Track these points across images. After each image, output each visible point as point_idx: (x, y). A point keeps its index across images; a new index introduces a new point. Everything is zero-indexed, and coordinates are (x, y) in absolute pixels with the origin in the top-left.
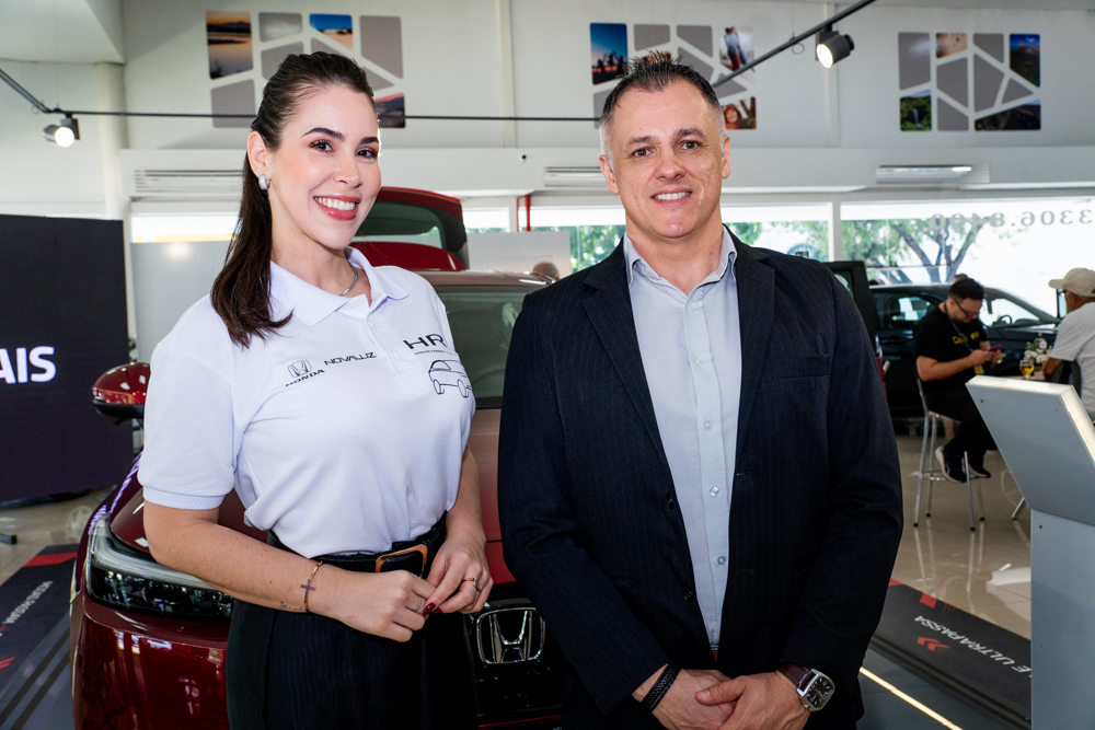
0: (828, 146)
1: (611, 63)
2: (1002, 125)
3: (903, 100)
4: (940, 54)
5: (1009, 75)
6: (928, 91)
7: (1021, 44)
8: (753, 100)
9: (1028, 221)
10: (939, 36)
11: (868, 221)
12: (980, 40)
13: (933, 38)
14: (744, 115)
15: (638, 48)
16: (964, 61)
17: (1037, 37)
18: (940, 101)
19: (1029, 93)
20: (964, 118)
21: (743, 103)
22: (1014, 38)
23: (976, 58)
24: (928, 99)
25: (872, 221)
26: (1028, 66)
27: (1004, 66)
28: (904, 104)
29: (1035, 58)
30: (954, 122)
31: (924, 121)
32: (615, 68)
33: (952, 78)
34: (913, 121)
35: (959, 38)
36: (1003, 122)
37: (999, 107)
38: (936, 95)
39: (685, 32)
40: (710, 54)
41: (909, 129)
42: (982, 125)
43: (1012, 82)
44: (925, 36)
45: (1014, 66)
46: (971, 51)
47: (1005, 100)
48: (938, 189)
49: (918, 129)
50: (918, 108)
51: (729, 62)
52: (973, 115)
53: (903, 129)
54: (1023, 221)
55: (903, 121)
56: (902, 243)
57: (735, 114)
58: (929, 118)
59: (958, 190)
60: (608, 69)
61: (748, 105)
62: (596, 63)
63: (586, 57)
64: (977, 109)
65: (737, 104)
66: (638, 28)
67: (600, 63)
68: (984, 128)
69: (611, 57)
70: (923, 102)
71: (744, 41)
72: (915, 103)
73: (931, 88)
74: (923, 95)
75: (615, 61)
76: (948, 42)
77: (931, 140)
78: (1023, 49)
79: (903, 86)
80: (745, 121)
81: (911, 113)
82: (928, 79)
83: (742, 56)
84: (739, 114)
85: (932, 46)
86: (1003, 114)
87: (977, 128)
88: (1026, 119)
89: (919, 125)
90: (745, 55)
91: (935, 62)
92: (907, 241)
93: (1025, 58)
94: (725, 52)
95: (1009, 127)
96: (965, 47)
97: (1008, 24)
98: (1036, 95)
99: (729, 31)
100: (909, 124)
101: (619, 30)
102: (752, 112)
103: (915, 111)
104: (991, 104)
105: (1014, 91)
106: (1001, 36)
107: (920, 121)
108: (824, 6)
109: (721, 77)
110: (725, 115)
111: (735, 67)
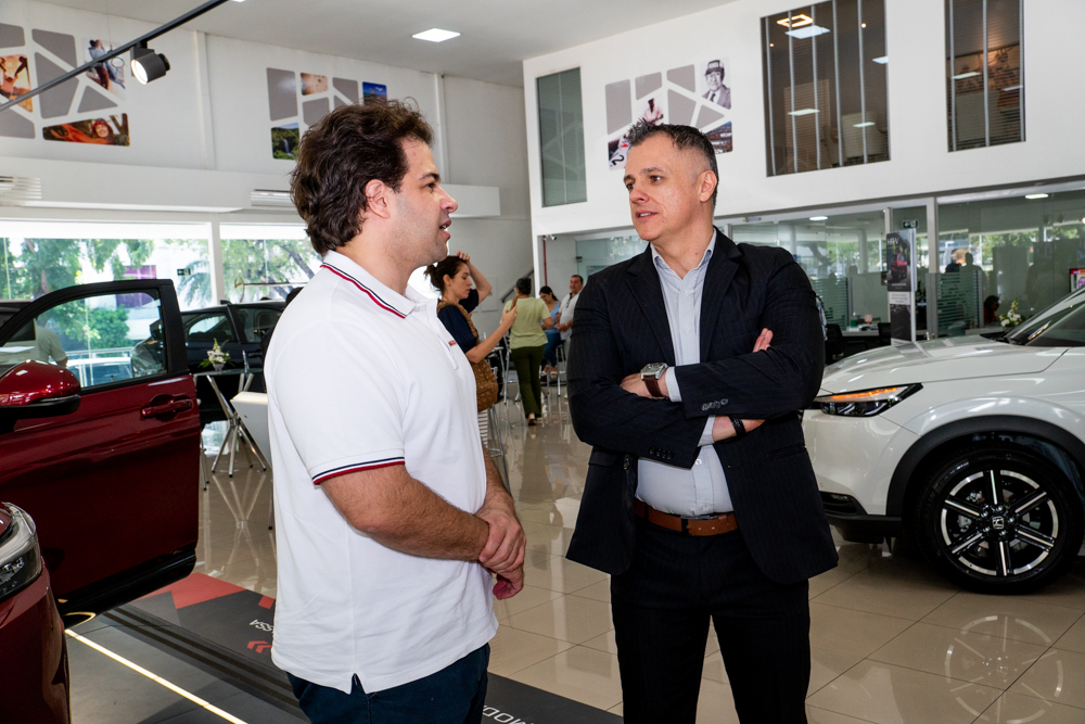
0: (206, 168)
3: (274, 130)
4: (305, 93)
6: (297, 124)
7: (372, 92)
8: (125, 117)
10: (303, 75)
13: (298, 77)
14: (116, 131)
16: (325, 100)
17: (384, 87)
21: (113, 119)
22: (366, 85)
23: (336, 98)
24: (296, 131)
28: (276, 134)
34: (284, 150)
35: (321, 79)
39: (41, 37)
40: (73, 64)
41: (281, 157)
44: (291, 74)
49: (289, 158)
50: (288, 139)
51: (97, 76)
53: (275, 157)
55: (275, 149)
57: (105, 129)
61: (120, 121)
65: (107, 119)
70: (293, 134)
72: (285, 134)
73: (298, 121)
74: (292, 127)
76: (311, 83)
79: (273, 117)
80: (117, 137)
81: (282, 143)
82: (295, 113)
83: (109, 71)
84: (110, 130)
85: (298, 84)
89: (289, 155)
90: (114, 71)
96: (326, 88)
97: (360, 73)
99: (94, 44)
100: (281, 153)
102: (124, 128)
103: (285, 141)
106: (355, 83)
107: (290, 151)
108: (195, 33)
109: (88, 90)
110: (94, 128)
111: (103, 82)
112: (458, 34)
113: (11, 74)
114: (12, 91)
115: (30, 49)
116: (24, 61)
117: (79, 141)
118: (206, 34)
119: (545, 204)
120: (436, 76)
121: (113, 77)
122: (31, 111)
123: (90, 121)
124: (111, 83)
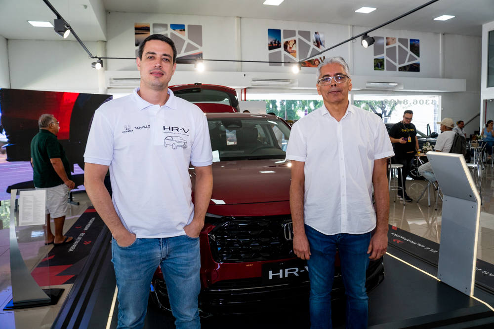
1: (275, 43)
2: (407, 70)
3: (375, 59)
4: (387, 45)
5: (410, 53)
7: (414, 43)
8: (324, 57)
9: (415, 103)
10: (387, 38)
11: (359, 101)
12: (401, 40)
13: (385, 39)
15: (284, 38)
16: (395, 47)
17: (418, 41)
18: (387, 60)
19: (416, 59)
20: (395, 67)
21: (321, 58)
22: (411, 40)
23: (399, 46)
24: (383, 59)
25: (360, 101)
26: (416, 50)
27: (408, 50)
28: (375, 61)
29: (418, 48)
30: (392, 68)
31: (382, 67)
32: (276, 45)
33: (391, 52)
34: (378, 67)
35: (394, 39)
36: (408, 69)
37: (406, 63)
38: (386, 58)
39: (301, 33)
40: (310, 41)
41: (377, 70)
42: (401, 69)
43: (410, 55)
44: (382, 38)
45: (411, 50)
46: (397, 44)
47: (408, 62)
48: (386, 91)
49: (380, 70)
50: (380, 62)
51: (316, 44)
52: (398, 66)
53: (375, 70)
54: (413, 103)
55: (375, 67)
56: (370, 109)
57: (318, 62)
58: (384, 66)
59: (393, 92)
60: (274, 45)
62: (270, 43)
63: (266, 40)
64: (399, 64)
65: (319, 58)
66: (284, 31)
67: (271, 43)
68: (402, 70)
69: (275, 41)
70: (382, 61)
71: (321, 36)
73: (384, 56)
75: (277, 42)
76: (390, 40)
77: (384, 74)
78: (414, 44)
79: (375, 55)
81: (378, 64)
82: (383, 53)
83: (320, 42)
85: (385, 41)
86: (408, 66)
87: (399, 70)
88: (415, 68)
90: (322, 42)
91: (386, 47)
92: (371, 108)
93: (415, 48)
94: (315, 40)
95: (409, 71)
96: (395, 43)
97: (409, 36)
98: (418, 60)
99: (316, 33)
100: (377, 68)
101: (278, 32)
103: (379, 63)
104: (404, 63)
105: (411, 58)
106: (407, 40)
107: (381, 67)
108: (349, 26)
109: (314, 49)
110: (314, 62)
111: (318, 46)
112: (454, 16)
113: (291, 46)
114: (291, 51)
115: (297, 37)
116: (295, 41)
117: (309, 66)
118: (353, 26)
119: (488, 86)
120: (441, 34)
121: (321, 44)
122: (296, 57)
123: (313, 60)
124: (321, 46)
